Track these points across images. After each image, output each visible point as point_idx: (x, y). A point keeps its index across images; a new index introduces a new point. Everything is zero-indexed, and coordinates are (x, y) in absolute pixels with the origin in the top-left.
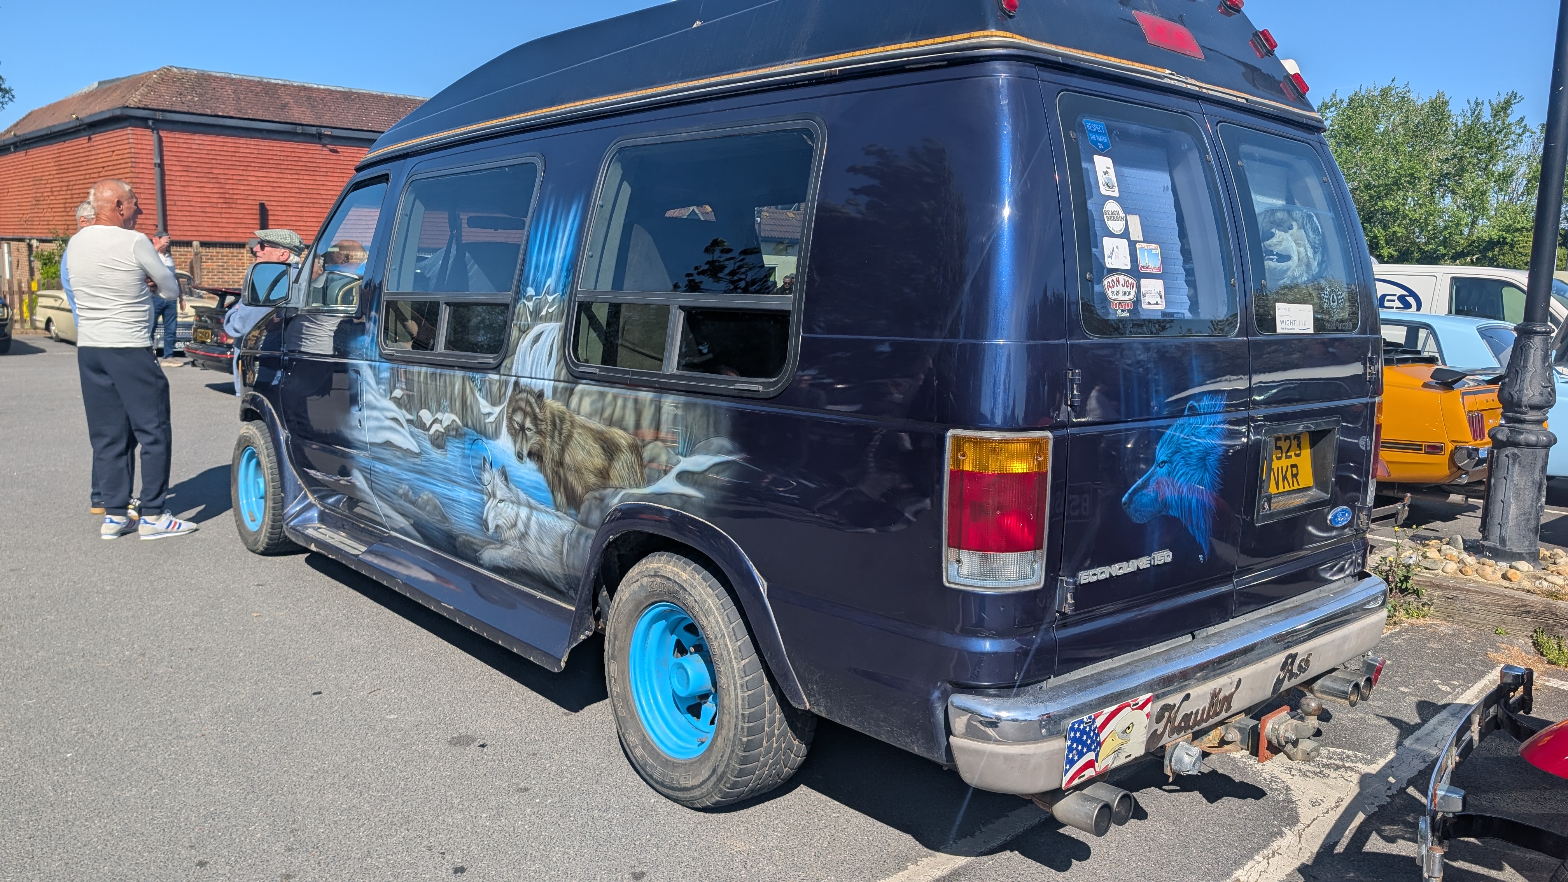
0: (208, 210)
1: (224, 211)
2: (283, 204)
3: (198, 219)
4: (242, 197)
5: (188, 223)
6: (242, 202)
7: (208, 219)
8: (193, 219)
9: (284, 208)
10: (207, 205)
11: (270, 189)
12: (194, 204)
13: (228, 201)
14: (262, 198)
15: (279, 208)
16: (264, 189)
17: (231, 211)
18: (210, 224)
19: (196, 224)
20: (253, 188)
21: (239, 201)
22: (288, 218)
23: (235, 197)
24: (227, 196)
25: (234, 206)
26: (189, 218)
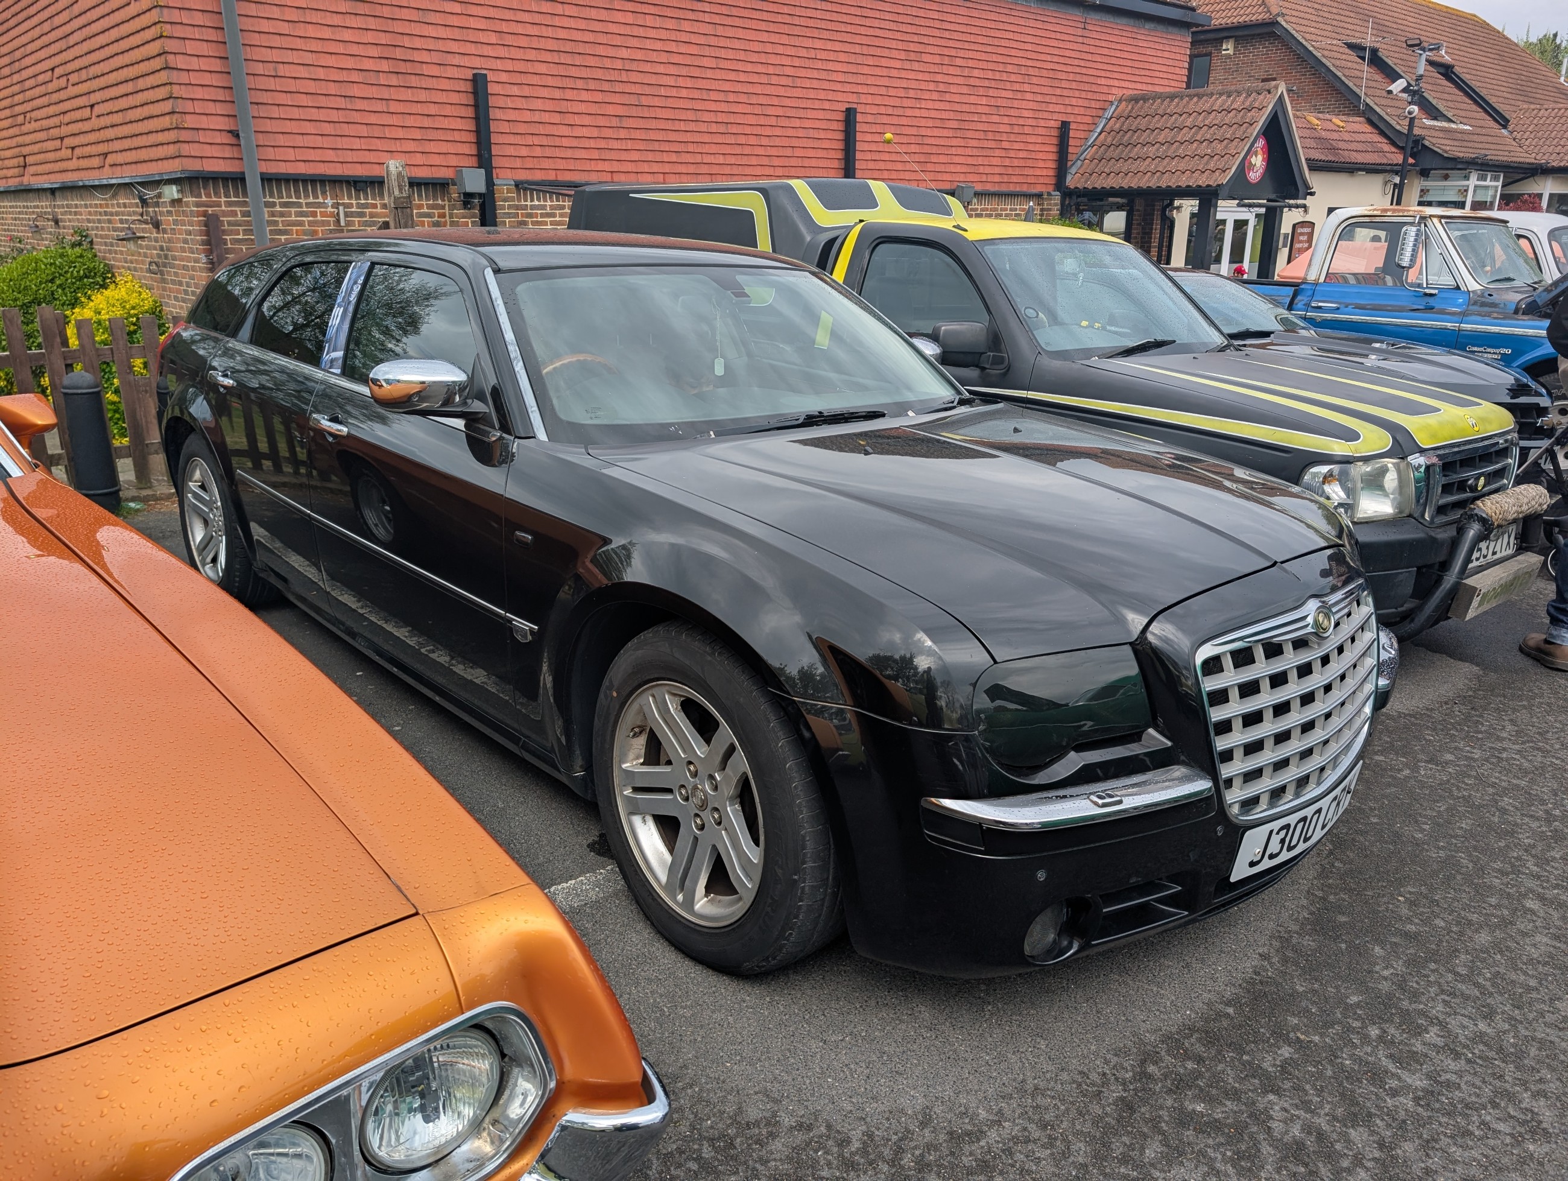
0: (356, 91)
1: (394, 94)
2: (524, 79)
3: (334, 116)
4: (435, 58)
5: (309, 128)
6: (435, 71)
7: (356, 117)
8: (322, 115)
9: (526, 91)
10: (355, 77)
11: (493, 38)
12: (321, 73)
13: (402, 67)
14: (477, 62)
15: (515, 90)
16: (482, 37)
17: (408, 95)
18: (364, 131)
19: (328, 129)
20: (457, 34)
21: (426, 70)
22: (537, 117)
23: (417, 56)
24: (399, 53)
25: (414, 81)
26: (314, 114)
